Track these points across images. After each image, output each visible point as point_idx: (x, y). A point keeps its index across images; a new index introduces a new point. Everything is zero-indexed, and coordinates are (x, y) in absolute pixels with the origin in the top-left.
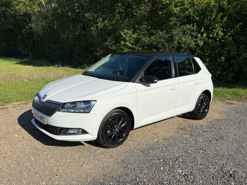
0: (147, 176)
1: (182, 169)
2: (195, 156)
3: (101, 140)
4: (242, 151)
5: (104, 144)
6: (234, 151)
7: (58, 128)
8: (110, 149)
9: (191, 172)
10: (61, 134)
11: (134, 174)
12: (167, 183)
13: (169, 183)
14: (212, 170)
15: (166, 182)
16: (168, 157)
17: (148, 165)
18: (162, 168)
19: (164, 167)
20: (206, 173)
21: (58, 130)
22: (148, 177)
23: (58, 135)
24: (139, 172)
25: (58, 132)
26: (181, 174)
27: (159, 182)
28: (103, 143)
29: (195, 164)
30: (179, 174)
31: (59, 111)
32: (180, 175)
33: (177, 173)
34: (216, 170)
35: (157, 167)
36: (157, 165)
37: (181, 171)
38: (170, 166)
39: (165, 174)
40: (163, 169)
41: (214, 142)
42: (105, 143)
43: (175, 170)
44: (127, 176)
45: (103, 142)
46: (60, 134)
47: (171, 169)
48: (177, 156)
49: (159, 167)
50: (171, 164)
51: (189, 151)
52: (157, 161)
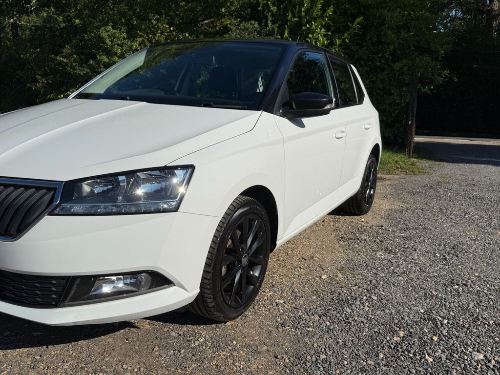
1: (476, 349)
2: (461, 304)
3: (209, 300)
5: (216, 313)
7: (54, 282)
8: (229, 323)
10: (66, 303)
16: (406, 318)
17: (381, 356)
18: (429, 359)
19: (430, 352)
21: (54, 289)
23: (56, 306)
25: (54, 296)
28: (213, 310)
29: (486, 326)
30: (487, 366)
31: (56, 212)
33: (480, 365)
35: (411, 358)
36: (409, 352)
37: (481, 357)
38: (441, 348)
40: (432, 360)
42: (219, 310)
43: (466, 357)
45: (213, 307)
46: (64, 300)
47: (451, 355)
48: (422, 311)
49: (415, 355)
50: (435, 338)
51: (434, 292)
52: (395, 339)
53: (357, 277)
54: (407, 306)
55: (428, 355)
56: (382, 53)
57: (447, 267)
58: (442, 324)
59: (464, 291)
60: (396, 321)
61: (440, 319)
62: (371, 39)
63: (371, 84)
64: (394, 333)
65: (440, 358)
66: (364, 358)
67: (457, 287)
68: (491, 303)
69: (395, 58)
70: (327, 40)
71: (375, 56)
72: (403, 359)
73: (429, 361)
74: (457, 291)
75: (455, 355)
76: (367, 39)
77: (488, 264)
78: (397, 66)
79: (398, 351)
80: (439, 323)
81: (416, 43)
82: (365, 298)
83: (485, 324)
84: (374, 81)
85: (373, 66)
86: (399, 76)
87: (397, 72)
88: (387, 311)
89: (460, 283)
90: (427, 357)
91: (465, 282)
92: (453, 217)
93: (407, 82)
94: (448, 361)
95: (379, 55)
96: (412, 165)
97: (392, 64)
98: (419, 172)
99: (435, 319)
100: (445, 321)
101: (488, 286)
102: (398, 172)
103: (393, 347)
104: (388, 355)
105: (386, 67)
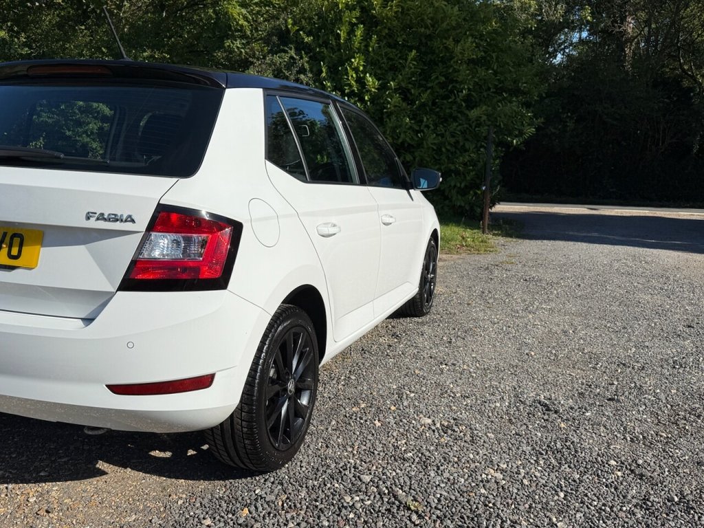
0: (350, 449)
1: (428, 416)
2: (439, 381)
4: (533, 353)
6: (516, 356)
9: (454, 419)
11: (310, 452)
12: (413, 455)
13: (420, 455)
14: (498, 405)
15: (411, 454)
16: (375, 393)
17: (334, 422)
18: (378, 424)
19: (382, 418)
20: (490, 414)
22: (355, 452)
24: (320, 444)
26: (433, 428)
27: (393, 458)
29: (451, 398)
30: (429, 428)
32: (434, 431)
33: (423, 427)
34: (507, 404)
35: (361, 424)
36: (361, 418)
37: (429, 421)
38: (394, 415)
39: (395, 434)
40: (380, 424)
41: (459, 344)
43: (414, 422)
44: (294, 464)
47: (401, 421)
48: (395, 387)
49: (366, 421)
50: (393, 408)
51: (417, 372)
52: (354, 409)
53: (346, 360)
54: (382, 383)
55: (379, 421)
56: (453, 97)
57: (446, 350)
58: (407, 397)
59: (449, 370)
60: (364, 396)
61: (408, 393)
62: (437, 78)
63: (440, 138)
64: (356, 404)
65: (389, 423)
66: (316, 425)
67: (444, 366)
68: (470, 380)
69: (471, 103)
70: (379, 80)
71: (445, 102)
72: (353, 425)
73: (377, 426)
74: (442, 370)
75: (404, 420)
76: (432, 78)
77: (494, 346)
78: (474, 113)
79: (351, 418)
80: (405, 396)
81: (497, 83)
82: (343, 378)
83: (450, 396)
84: (443, 134)
85: (442, 114)
86: (476, 127)
87: (473, 122)
88: (359, 388)
89: (449, 364)
90: (377, 422)
91: (455, 362)
92: (491, 301)
93: (484, 135)
94: (395, 425)
95: (450, 100)
96: (482, 241)
97: (467, 112)
98: (485, 251)
99: (402, 394)
100: (412, 395)
101: (478, 365)
102: (461, 251)
103: (348, 415)
104: (340, 422)
105: (459, 115)
